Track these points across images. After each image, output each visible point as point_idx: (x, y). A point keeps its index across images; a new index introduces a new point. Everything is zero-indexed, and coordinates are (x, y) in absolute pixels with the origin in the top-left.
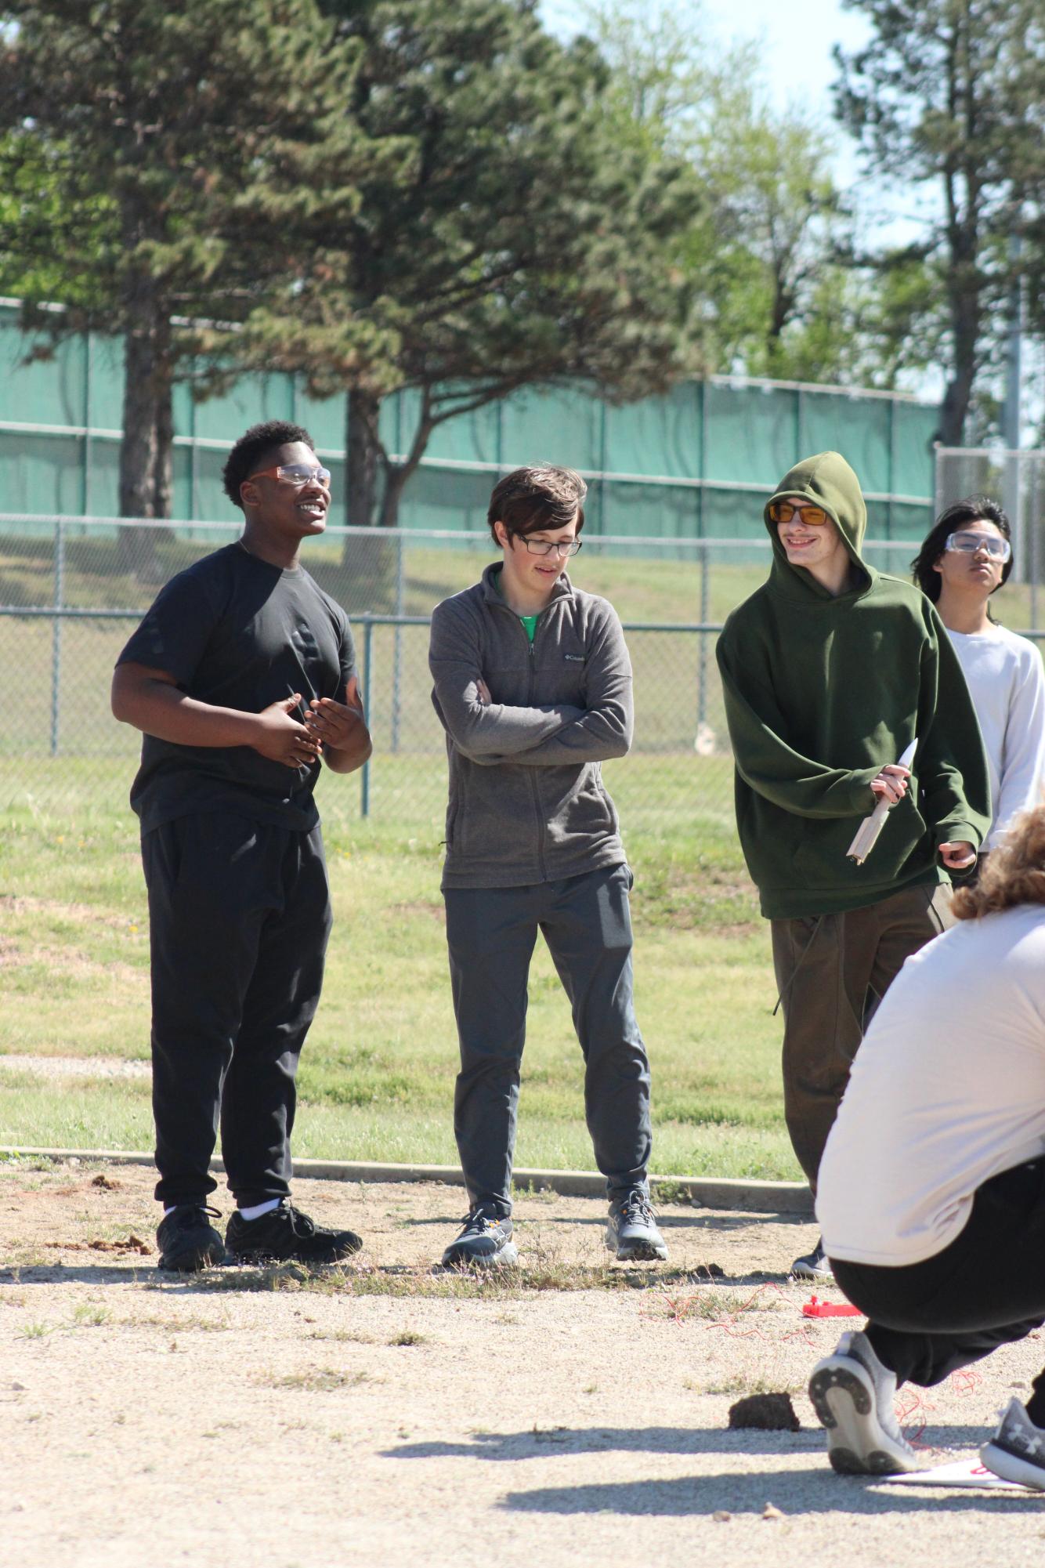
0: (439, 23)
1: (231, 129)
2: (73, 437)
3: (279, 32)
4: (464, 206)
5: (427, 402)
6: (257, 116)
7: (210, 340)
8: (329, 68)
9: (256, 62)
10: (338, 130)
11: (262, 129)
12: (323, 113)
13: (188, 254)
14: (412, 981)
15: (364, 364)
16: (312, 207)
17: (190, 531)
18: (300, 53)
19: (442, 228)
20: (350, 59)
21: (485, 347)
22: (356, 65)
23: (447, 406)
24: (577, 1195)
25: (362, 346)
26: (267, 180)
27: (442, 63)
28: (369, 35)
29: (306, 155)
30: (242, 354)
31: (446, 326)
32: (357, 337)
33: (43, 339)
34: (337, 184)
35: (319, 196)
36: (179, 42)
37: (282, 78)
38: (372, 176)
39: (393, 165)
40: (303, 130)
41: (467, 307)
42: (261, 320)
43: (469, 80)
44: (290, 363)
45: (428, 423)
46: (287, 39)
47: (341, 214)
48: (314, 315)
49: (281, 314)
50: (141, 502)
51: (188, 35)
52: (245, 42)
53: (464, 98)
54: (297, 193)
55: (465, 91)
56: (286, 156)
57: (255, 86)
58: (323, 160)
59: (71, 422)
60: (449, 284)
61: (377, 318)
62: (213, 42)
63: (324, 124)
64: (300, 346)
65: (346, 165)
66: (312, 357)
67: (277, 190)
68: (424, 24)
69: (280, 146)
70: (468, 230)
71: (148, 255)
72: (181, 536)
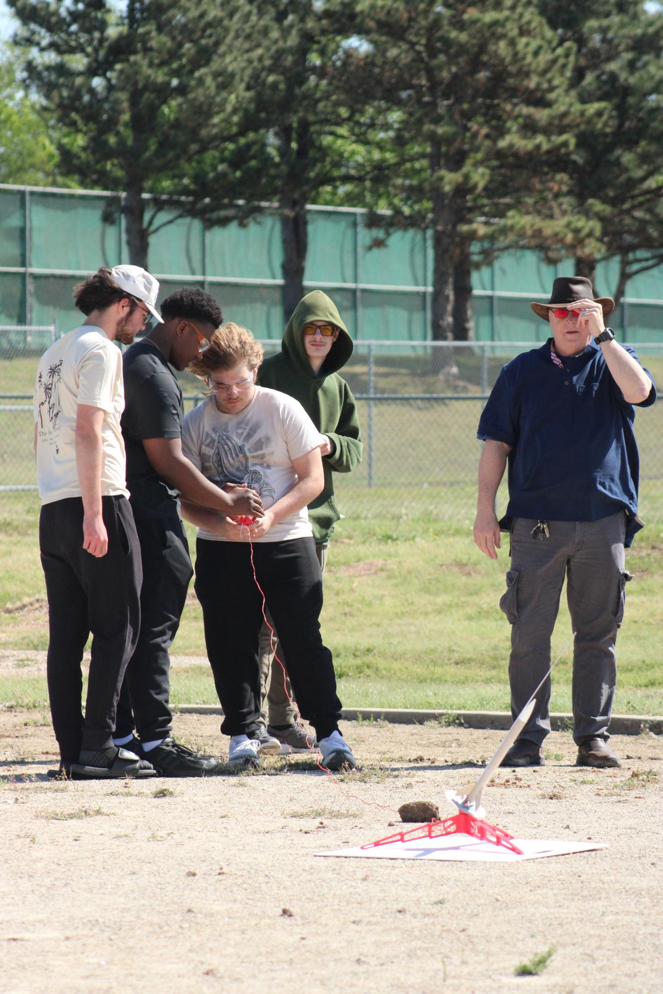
0: (625, 31)
1: (496, 101)
2: (418, 293)
3: (524, 40)
4: (643, 143)
5: (625, 264)
6: (513, 92)
7: (482, 230)
8: (554, 61)
9: (508, 60)
10: (561, 99)
11: (515, 100)
12: (552, 89)
13: (467, 177)
14: (429, 608)
15: (579, 242)
16: (545, 147)
17: (493, 348)
18: (536, 53)
19: (627, 158)
20: (567, 56)
21: (656, 230)
22: (572, 58)
23: (635, 267)
24: (400, 722)
25: (577, 231)
26: (518, 132)
27: (628, 56)
28: (581, 41)
29: (542, 115)
30: (502, 238)
31: (633, 218)
32: (573, 226)
33: (380, 233)
34: (561, 131)
35: (549, 141)
36: (462, 49)
37: (525, 69)
38: (583, 127)
39: (595, 120)
40: (539, 100)
41: (646, 206)
42: (513, 217)
43: (646, 65)
44: (533, 243)
45: (625, 277)
46: (527, 45)
47: (563, 151)
48: (549, 213)
49: (528, 213)
50: (445, 331)
51: (467, 43)
52: (502, 47)
53: (641, 78)
54: (535, 138)
55: (642, 73)
56: (529, 117)
57: (510, 75)
58: (552, 118)
59: (417, 284)
60: (636, 192)
61: (587, 213)
62: (482, 48)
63: (552, 96)
64: (538, 233)
65: (566, 121)
66: (546, 239)
67: (525, 137)
68: (616, 33)
69: (526, 110)
70: (644, 158)
71: (441, 179)
72: (477, 351)
